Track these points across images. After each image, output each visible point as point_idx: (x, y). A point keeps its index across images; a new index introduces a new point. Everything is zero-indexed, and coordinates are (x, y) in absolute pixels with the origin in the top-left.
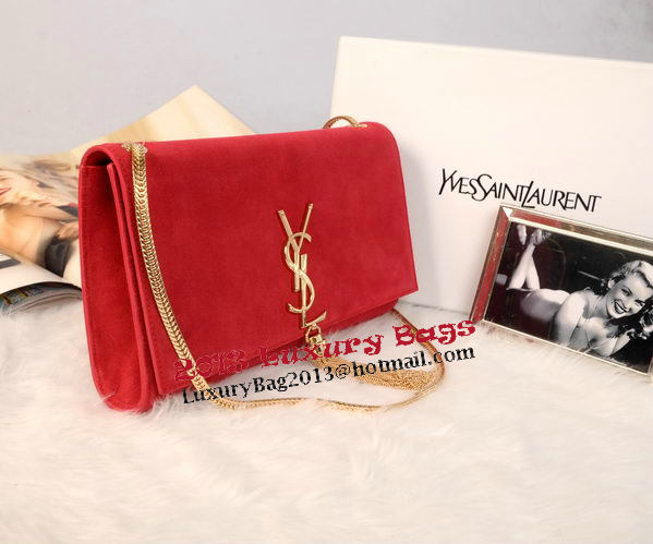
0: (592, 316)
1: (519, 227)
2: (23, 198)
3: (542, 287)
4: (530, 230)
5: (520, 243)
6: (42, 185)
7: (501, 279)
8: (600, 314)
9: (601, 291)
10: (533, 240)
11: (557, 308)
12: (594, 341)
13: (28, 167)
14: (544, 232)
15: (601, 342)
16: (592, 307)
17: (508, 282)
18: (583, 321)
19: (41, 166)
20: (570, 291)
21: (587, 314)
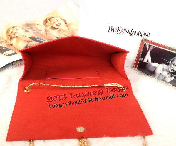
0: (165, 71)
1: (147, 45)
2: (21, 35)
3: (152, 62)
4: (150, 46)
5: (147, 49)
6: (26, 31)
7: (141, 59)
8: (167, 70)
9: (167, 64)
10: (150, 49)
11: (155, 68)
12: (165, 78)
13: (24, 25)
14: (153, 46)
15: (166, 78)
16: (165, 69)
17: (143, 60)
18: (162, 72)
19: (28, 25)
20: (159, 64)
21: (163, 70)
